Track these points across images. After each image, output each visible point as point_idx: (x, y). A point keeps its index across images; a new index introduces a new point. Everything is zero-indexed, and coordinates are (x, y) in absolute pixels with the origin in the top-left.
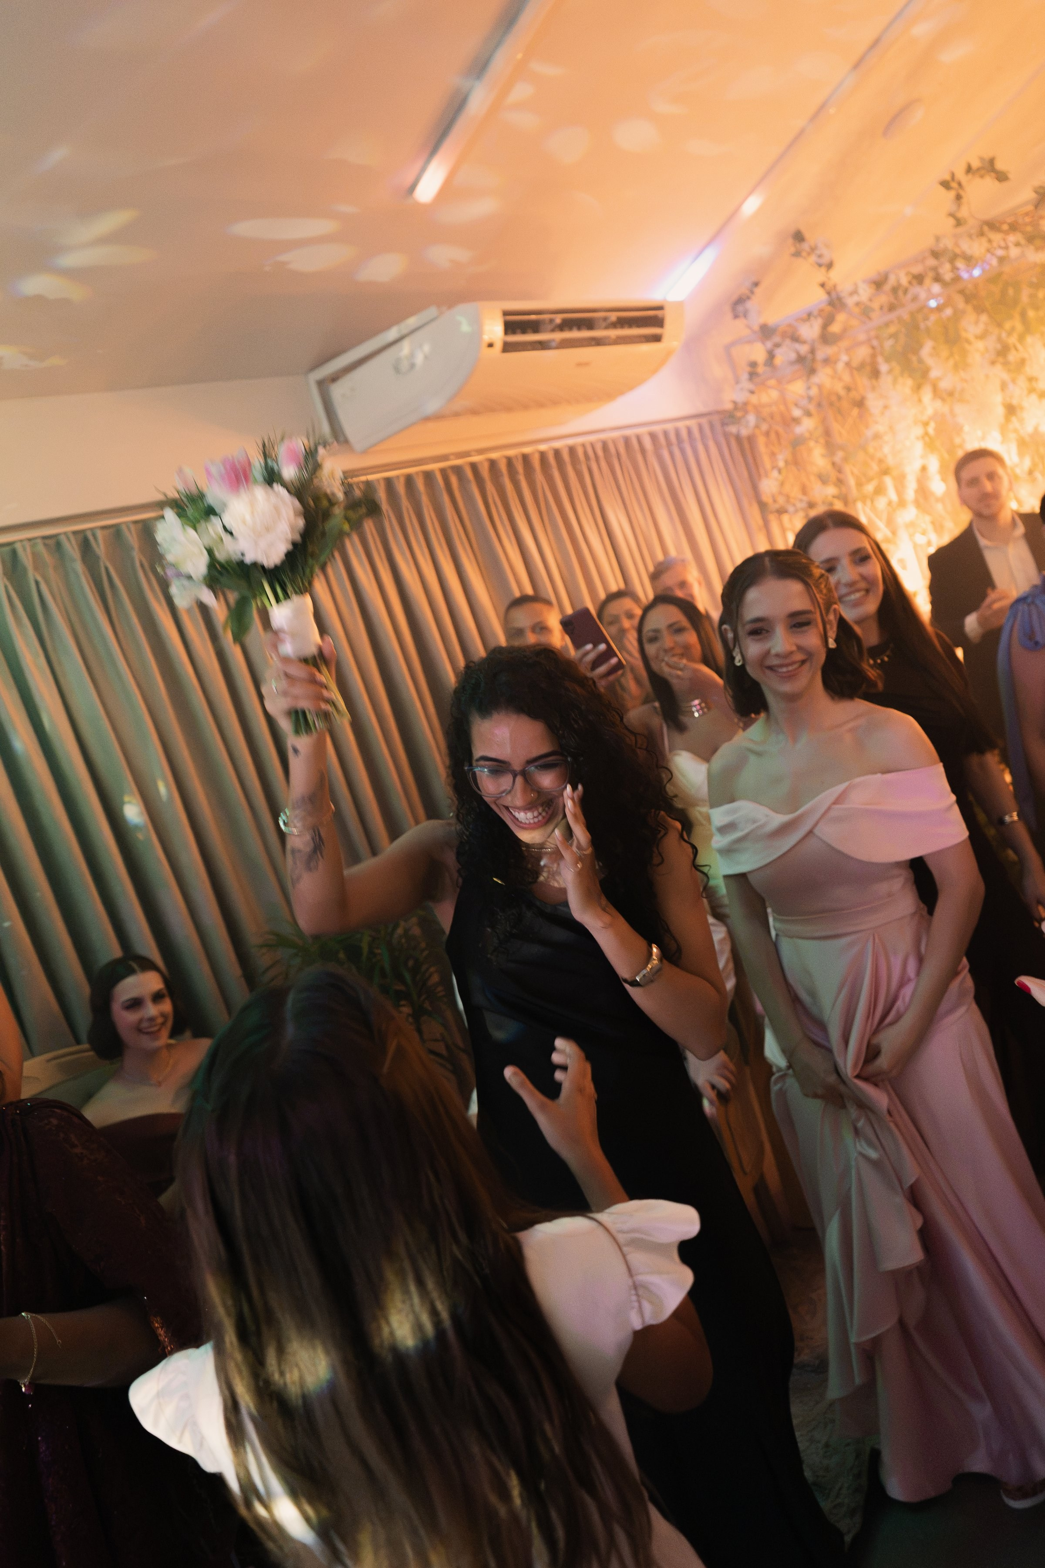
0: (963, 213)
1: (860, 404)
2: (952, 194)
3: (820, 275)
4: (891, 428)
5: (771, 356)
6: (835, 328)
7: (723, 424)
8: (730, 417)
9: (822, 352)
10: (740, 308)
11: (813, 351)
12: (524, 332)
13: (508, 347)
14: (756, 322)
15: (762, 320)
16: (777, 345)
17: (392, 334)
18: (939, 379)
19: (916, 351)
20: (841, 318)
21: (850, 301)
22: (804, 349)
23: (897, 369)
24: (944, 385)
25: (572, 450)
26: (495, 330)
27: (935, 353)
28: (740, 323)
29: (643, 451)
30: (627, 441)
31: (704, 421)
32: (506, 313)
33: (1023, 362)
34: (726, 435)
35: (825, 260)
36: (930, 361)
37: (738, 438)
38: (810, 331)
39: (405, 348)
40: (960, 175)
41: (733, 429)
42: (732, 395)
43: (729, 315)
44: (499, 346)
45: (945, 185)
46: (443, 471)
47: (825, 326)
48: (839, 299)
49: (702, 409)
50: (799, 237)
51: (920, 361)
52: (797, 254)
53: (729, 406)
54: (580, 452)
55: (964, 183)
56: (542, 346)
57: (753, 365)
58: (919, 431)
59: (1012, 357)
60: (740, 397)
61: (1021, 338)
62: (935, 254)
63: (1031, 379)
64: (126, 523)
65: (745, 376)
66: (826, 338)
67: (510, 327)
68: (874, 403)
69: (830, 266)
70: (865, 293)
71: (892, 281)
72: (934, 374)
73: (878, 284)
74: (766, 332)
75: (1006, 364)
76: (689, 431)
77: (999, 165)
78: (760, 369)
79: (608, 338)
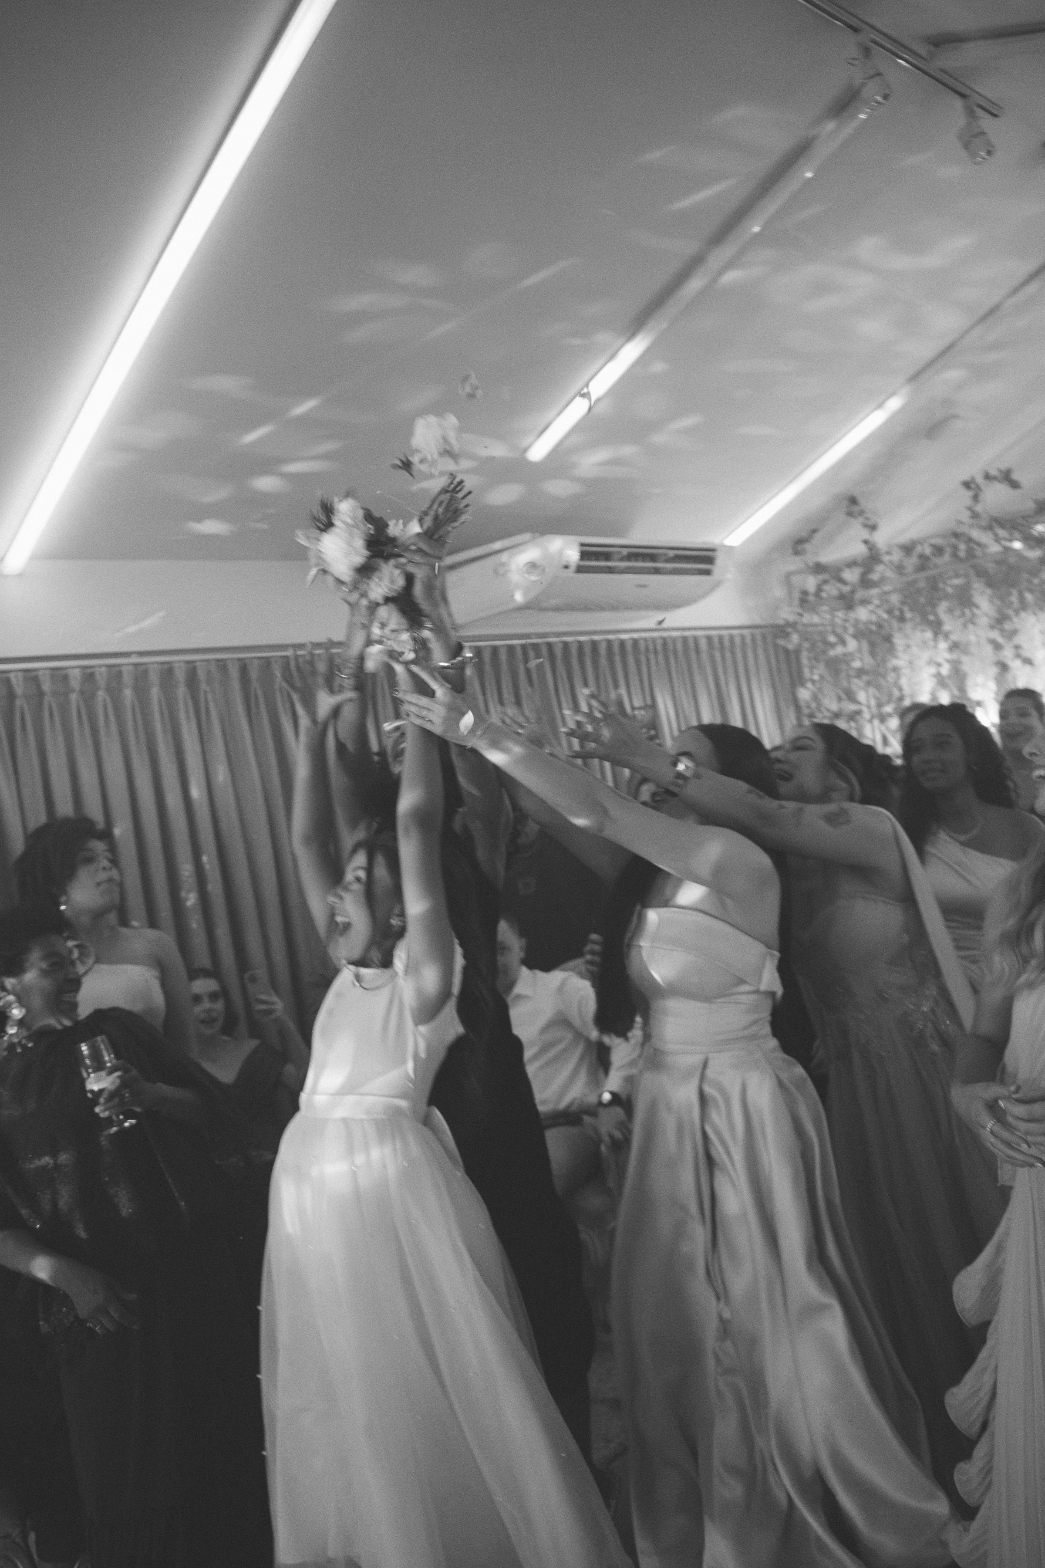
0: (979, 508)
1: (888, 639)
2: (970, 493)
3: (865, 534)
4: (911, 663)
5: (819, 589)
6: (875, 577)
7: (775, 637)
8: (781, 630)
9: (860, 594)
10: (800, 547)
11: (853, 592)
12: (597, 559)
13: (580, 570)
14: (811, 559)
15: (816, 559)
16: (825, 582)
17: (497, 545)
18: (950, 632)
19: (934, 606)
20: (880, 568)
21: (886, 558)
22: (846, 589)
23: (918, 620)
24: (954, 637)
25: (635, 642)
26: (573, 555)
27: (950, 611)
28: (797, 559)
29: (697, 650)
30: (685, 639)
31: (757, 632)
32: (582, 545)
33: (1015, 632)
34: (776, 646)
35: (870, 523)
36: (944, 617)
37: (787, 652)
38: (851, 576)
39: (504, 557)
40: (980, 480)
41: (781, 642)
42: (786, 614)
43: (790, 551)
44: (573, 567)
45: (967, 485)
46: (523, 647)
47: (864, 575)
48: (877, 555)
49: (757, 621)
50: (853, 501)
51: (936, 615)
52: (850, 514)
53: (781, 622)
54: (642, 645)
55: (982, 486)
56: (611, 570)
57: (805, 593)
58: (933, 670)
59: (1007, 626)
60: (791, 618)
61: (1017, 612)
62: (956, 535)
63: (1017, 647)
64: (276, 657)
65: (796, 602)
66: (865, 582)
67: (584, 555)
68: (899, 641)
69: (873, 528)
70: (896, 556)
71: (919, 549)
72: (947, 627)
73: (908, 549)
74: (818, 568)
75: (1002, 631)
76: (743, 637)
77: (1015, 476)
78: (811, 598)
79: (666, 568)
